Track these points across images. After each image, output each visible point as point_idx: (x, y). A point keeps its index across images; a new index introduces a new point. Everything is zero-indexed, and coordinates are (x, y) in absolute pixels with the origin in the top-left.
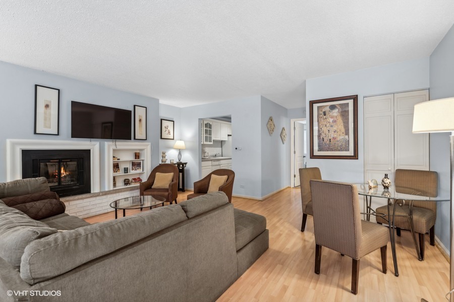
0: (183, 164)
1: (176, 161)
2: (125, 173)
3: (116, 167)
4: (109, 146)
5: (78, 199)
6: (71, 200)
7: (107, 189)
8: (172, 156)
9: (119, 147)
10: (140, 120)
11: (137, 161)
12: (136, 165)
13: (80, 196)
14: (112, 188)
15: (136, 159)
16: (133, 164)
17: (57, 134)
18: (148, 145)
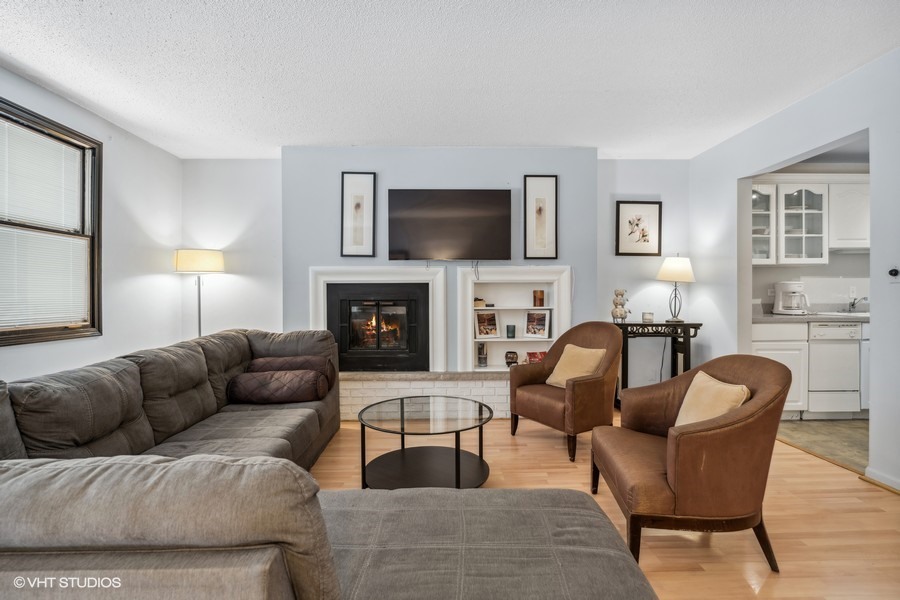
0: (686, 327)
1: (662, 316)
2: (508, 337)
3: (487, 321)
4: (464, 275)
5: (400, 380)
6: (387, 380)
7: (460, 370)
8: (651, 302)
9: (484, 278)
10: (540, 211)
11: (538, 311)
12: (536, 321)
13: (404, 375)
14: (470, 368)
15: (535, 305)
16: (531, 318)
17: (371, 254)
18: (561, 272)
